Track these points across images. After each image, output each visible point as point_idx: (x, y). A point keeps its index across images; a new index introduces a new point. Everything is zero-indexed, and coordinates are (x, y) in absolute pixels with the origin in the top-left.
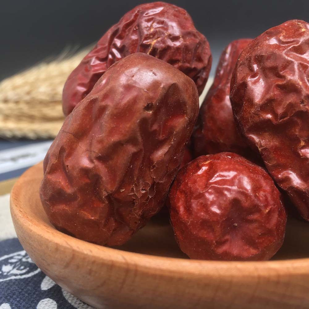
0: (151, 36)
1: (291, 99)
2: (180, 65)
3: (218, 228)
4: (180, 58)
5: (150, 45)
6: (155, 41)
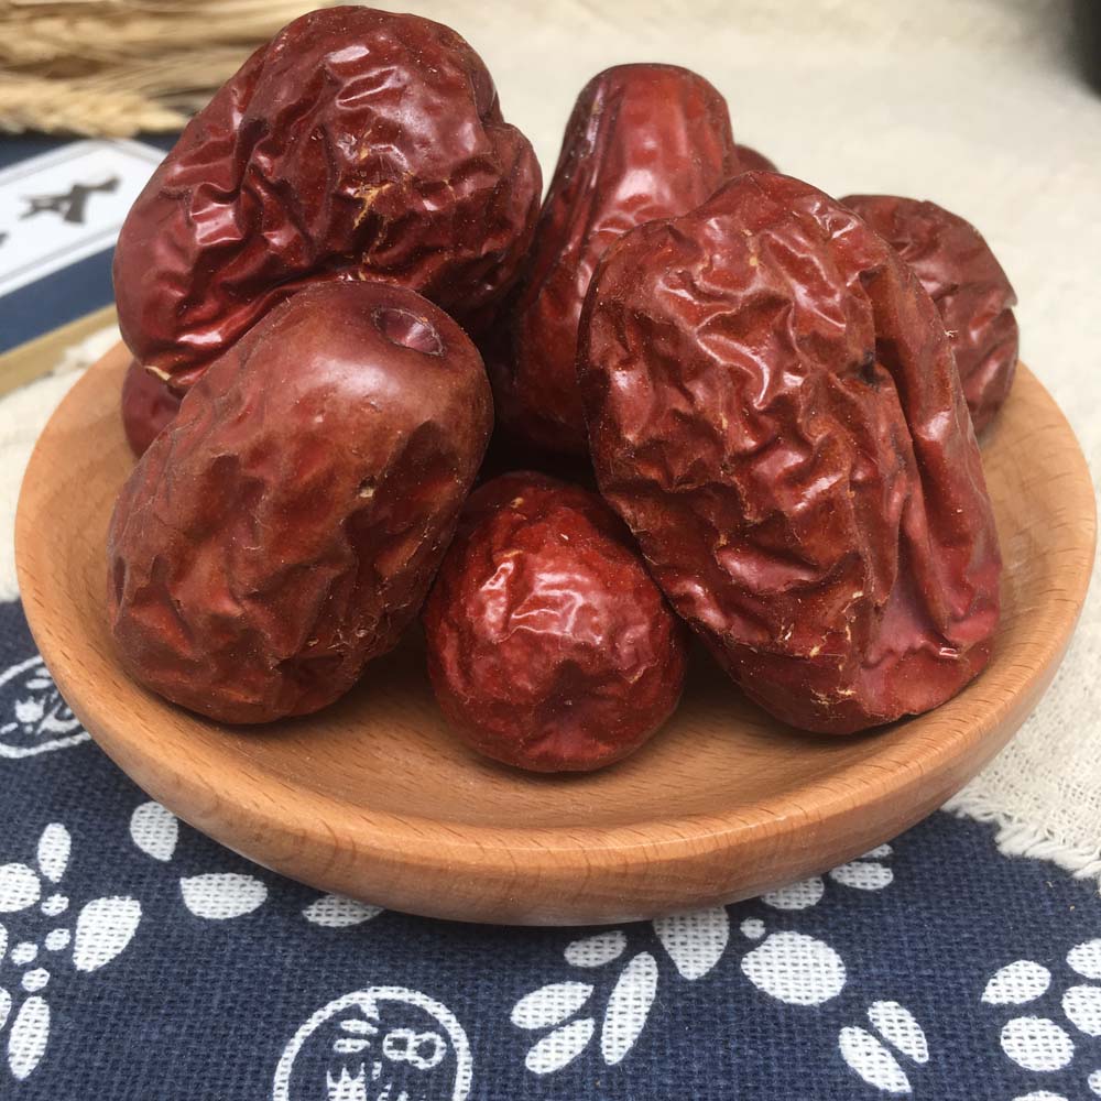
0: (364, 174)
1: (703, 453)
2: (446, 259)
3: (529, 717)
4: (446, 242)
5: (361, 201)
6: (374, 192)
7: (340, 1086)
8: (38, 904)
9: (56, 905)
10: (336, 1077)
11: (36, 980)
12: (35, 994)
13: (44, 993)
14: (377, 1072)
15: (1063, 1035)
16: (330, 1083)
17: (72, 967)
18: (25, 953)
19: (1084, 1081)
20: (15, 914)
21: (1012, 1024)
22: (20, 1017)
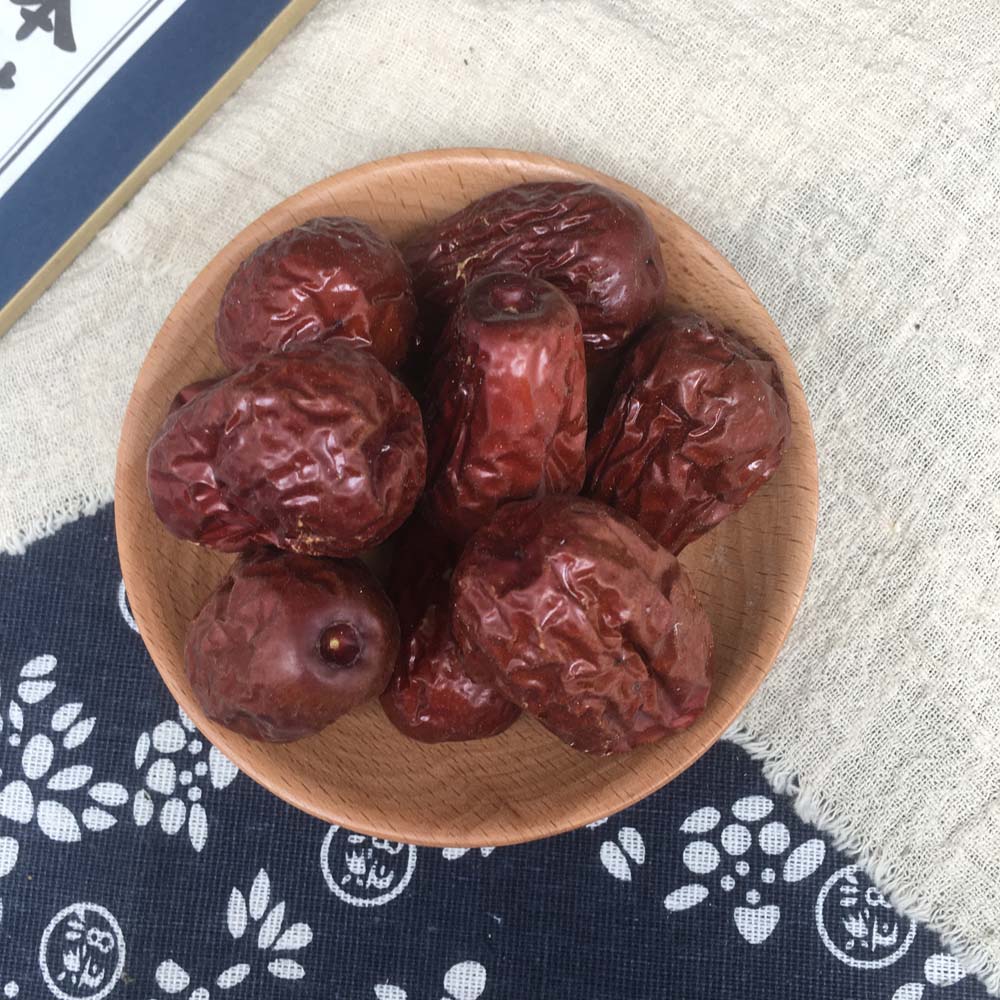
7: (352, 860)
8: (186, 747)
9: (196, 747)
10: (351, 856)
11: (195, 794)
12: (197, 802)
13: (201, 802)
14: (370, 854)
15: (716, 852)
16: (347, 860)
17: (211, 786)
18: (186, 778)
19: (719, 880)
20: (177, 753)
21: (692, 845)
22: (192, 815)
